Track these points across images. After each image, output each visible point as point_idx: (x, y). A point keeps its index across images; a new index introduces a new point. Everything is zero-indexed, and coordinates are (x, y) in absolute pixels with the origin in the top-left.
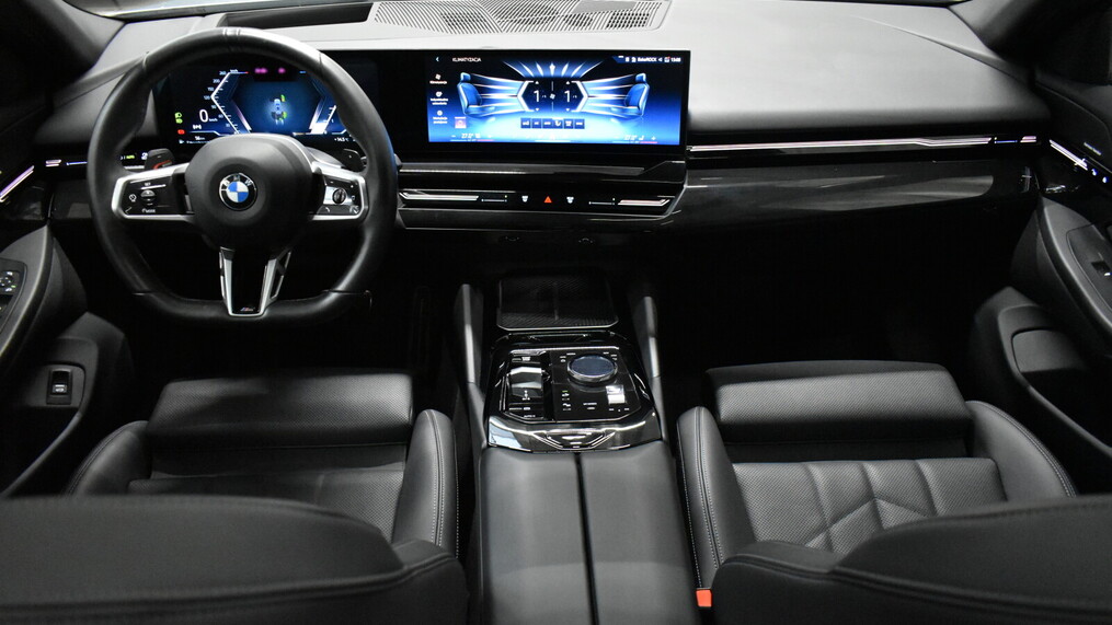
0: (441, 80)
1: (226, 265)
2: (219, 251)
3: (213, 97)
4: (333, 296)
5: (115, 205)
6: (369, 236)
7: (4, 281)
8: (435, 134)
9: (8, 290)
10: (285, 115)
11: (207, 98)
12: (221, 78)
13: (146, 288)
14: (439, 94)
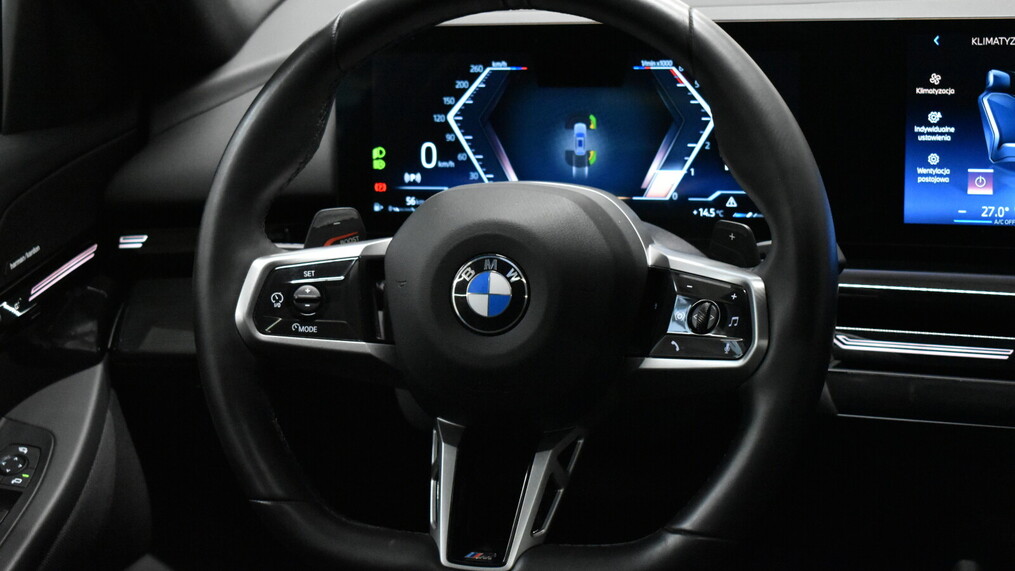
0: (942, 85)
1: (446, 457)
2: (434, 425)
3: (451, 117)
4: (672, 540)
5: (241, 312)
6: (762, 407)
7: (10, 463)
8: (917, 207)
9: (16, 481)
10: (593, 158)
11: (438, 118)
12: (473, 78)
13: (278, 491)
14: (935, 116)
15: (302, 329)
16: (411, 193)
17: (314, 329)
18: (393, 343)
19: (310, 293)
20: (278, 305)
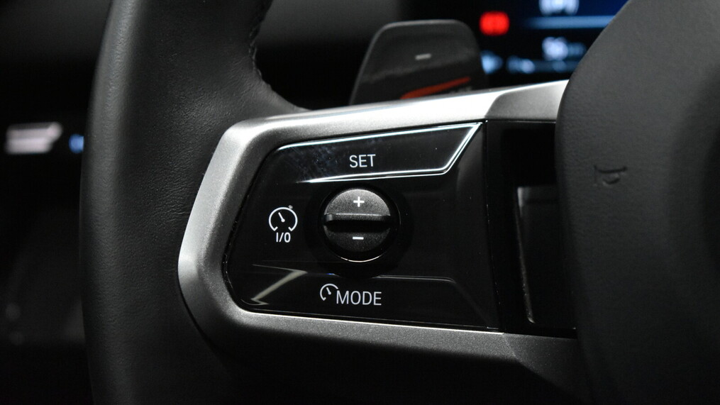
15: (343, 298)
16: (556, 34)
17: (375, 298)
18: (573, 335)
19: (365, 207)
20: (287, 237)
